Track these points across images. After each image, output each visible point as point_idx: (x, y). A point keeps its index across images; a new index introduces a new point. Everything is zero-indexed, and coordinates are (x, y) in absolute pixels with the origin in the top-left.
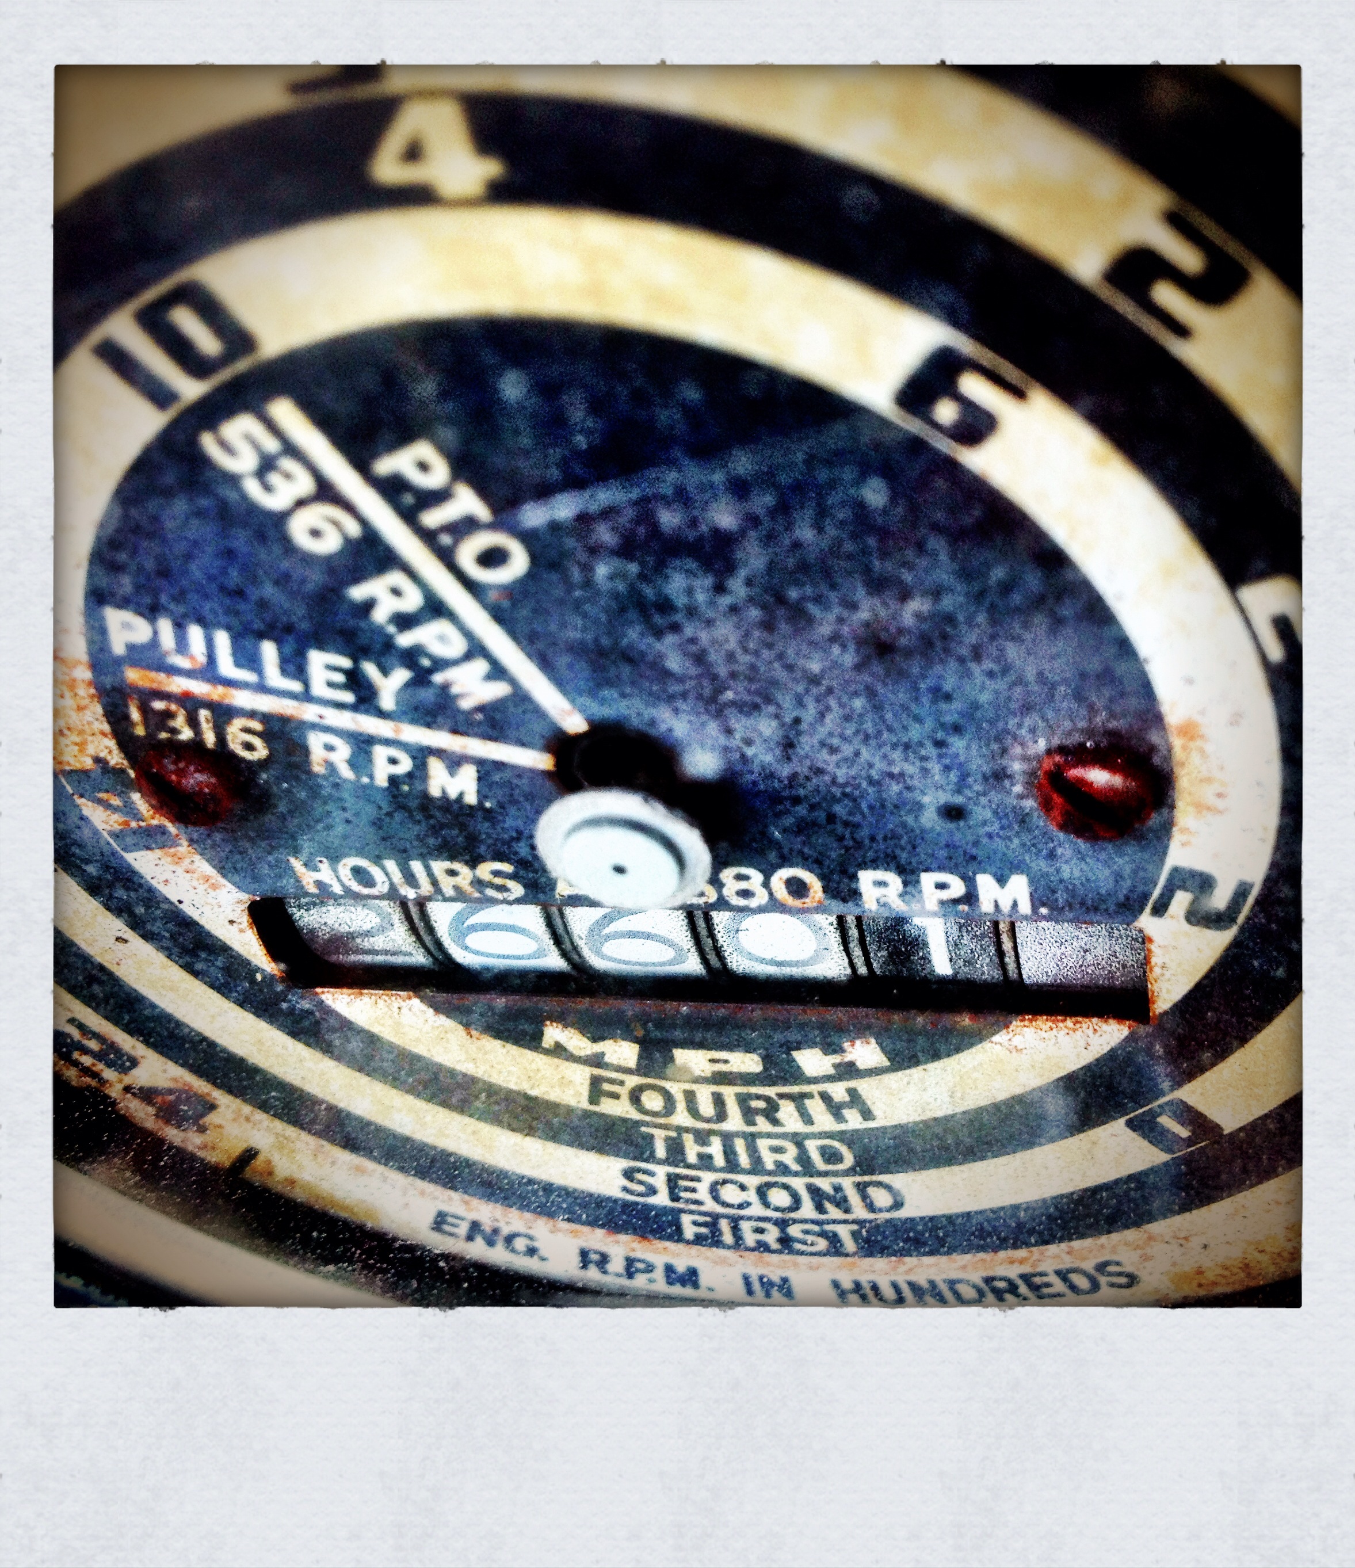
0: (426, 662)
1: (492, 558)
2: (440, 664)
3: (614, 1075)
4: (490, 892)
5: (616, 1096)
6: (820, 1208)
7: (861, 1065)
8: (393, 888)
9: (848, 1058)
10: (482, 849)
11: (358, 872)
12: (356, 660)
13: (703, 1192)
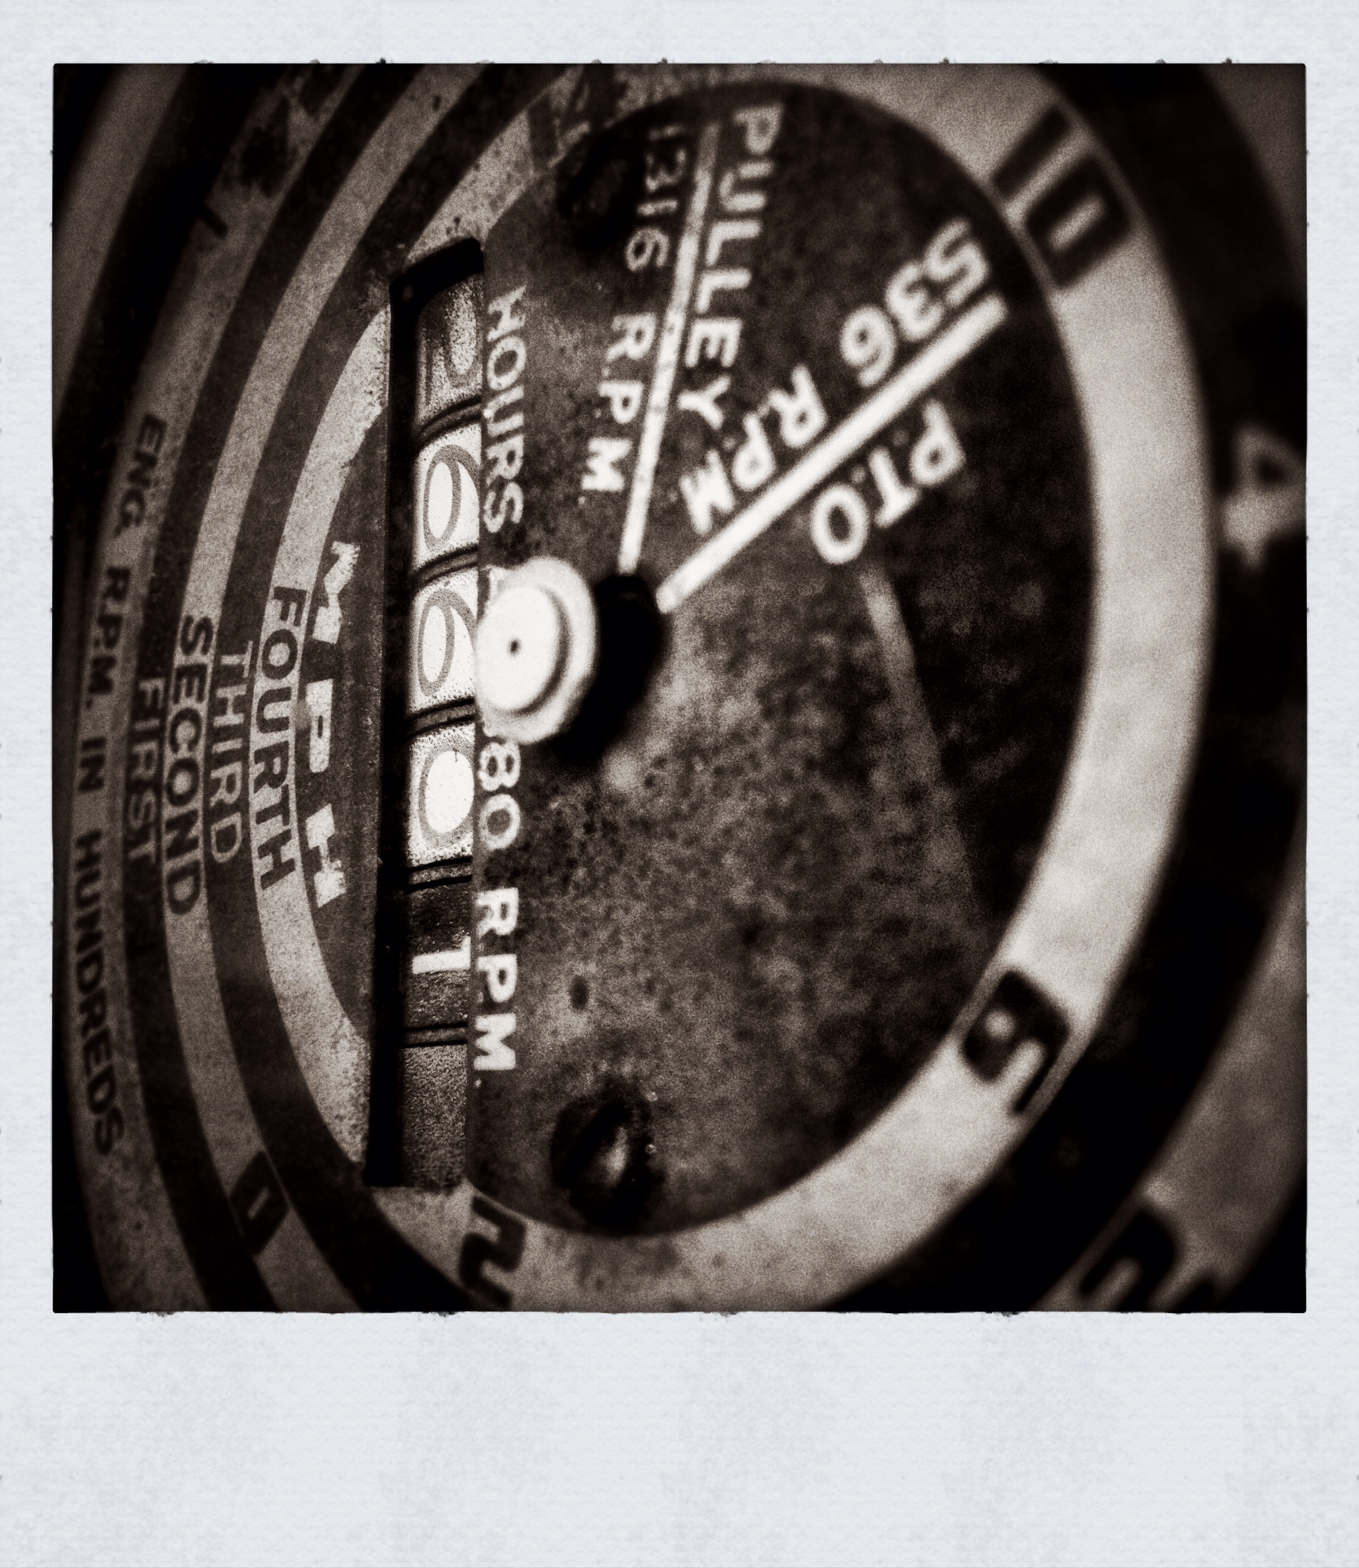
0: (729, 444)
1: (839, 523)
2: (728, 459)
3: (305, 615)
4: (491, 496)
5: (284, 616)
6: (172, 824)
7: (319, 877)
8: (494, 394)
9: (325, 863)
10: (536, 491)
11: (510, 358)
12: (731, 371)
13: (188, 702)
